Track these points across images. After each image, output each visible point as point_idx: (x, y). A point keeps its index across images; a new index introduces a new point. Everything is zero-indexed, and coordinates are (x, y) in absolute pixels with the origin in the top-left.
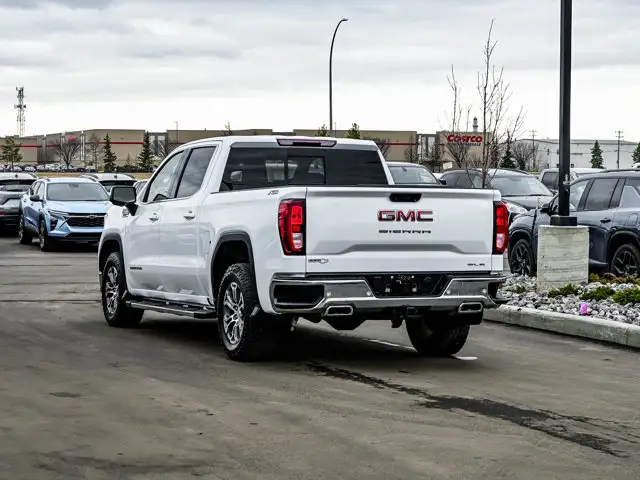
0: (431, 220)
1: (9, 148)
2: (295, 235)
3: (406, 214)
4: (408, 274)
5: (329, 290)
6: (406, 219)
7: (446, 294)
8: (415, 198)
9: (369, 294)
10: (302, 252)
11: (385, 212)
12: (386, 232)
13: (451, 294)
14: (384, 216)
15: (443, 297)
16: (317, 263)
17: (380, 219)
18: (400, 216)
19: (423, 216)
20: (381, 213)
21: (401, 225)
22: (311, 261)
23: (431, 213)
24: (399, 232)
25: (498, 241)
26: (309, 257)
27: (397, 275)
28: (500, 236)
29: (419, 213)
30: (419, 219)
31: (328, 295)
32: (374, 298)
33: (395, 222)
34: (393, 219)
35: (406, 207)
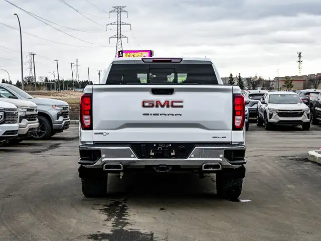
0: (182, 107)
1: (287, 81)
2: (86, 117)
3: (162, 103)
4: (167, 143)
5: (104, 153)
6: (163, 106)
7: (191, 157)
8: (170, 92)
9: (132, 156)
10: (90, 128)
11: (147, 101)
12: (148, 115)
13: (194, 157)
14: (147, 104)
15: (189, 159)
16: (101, 135)
17: (144, 106)
18: (158, 104)
19: (175, 104)
20: (144, 102)
21: (159, 110)
22: (96, 134)
23: (181, 102)
24: (158, 115)
25: (236, 121)
26: (95, 131)
27: (158, 144)
28: (239, 117)
29: (172, 102)
30: (172, 106)
31: (104, 156)
32: (136, 159)
33: (154, 108)
34: (153, 106)
35: (163, 98)
